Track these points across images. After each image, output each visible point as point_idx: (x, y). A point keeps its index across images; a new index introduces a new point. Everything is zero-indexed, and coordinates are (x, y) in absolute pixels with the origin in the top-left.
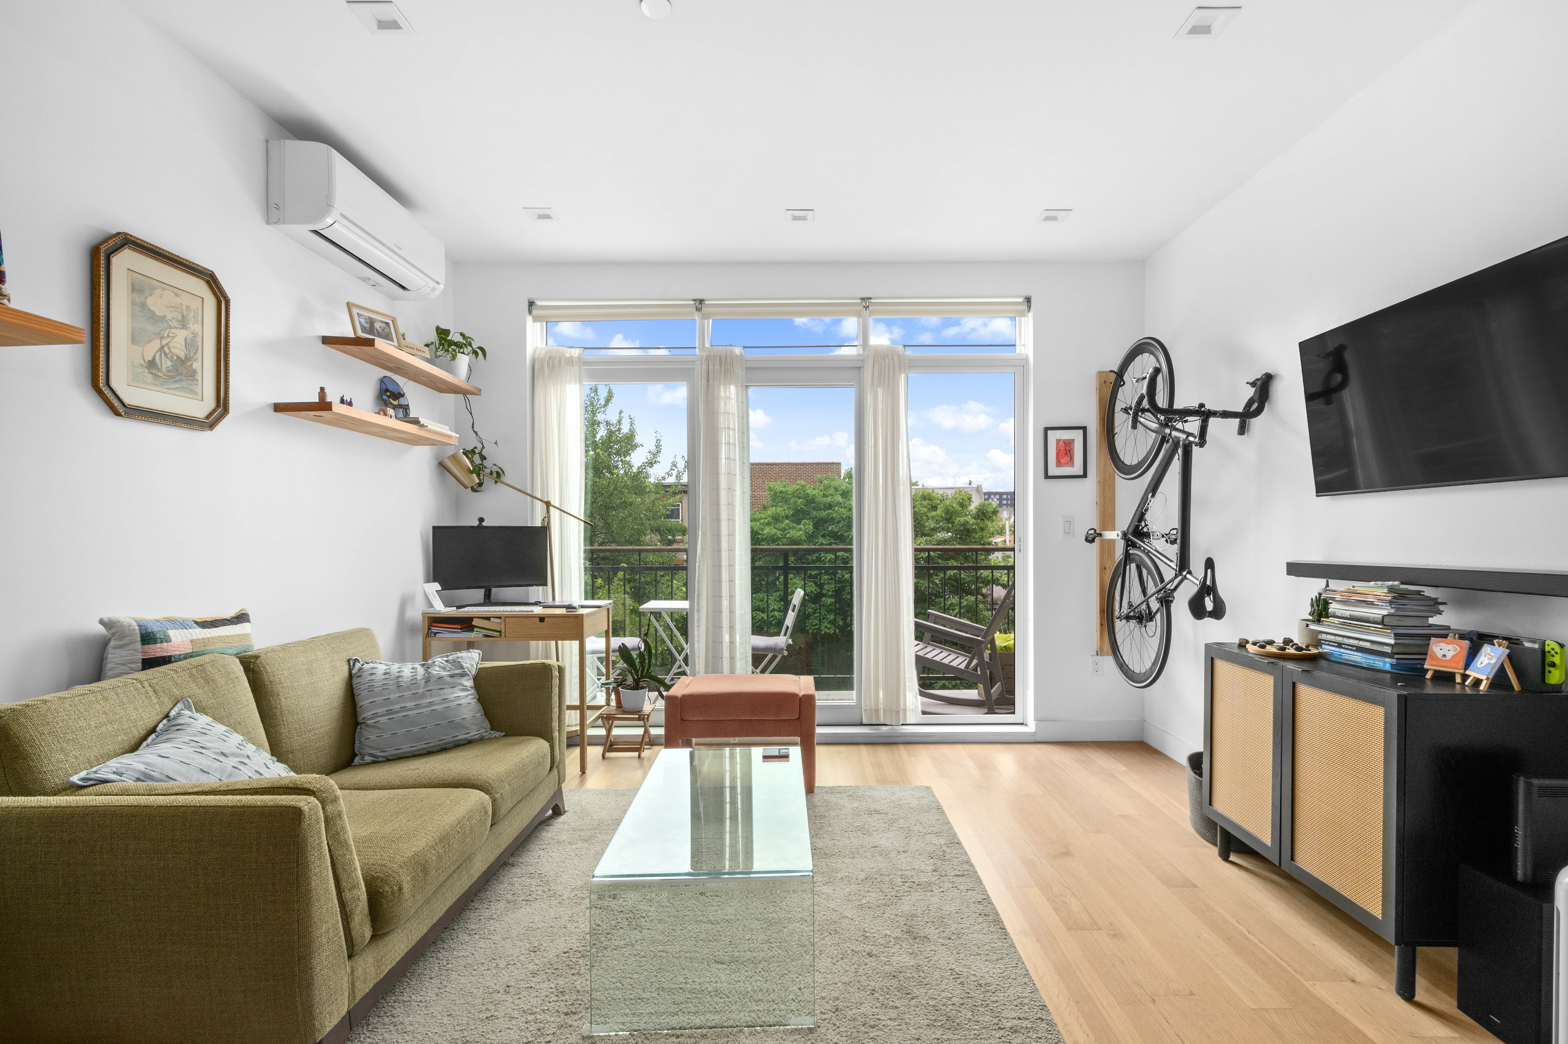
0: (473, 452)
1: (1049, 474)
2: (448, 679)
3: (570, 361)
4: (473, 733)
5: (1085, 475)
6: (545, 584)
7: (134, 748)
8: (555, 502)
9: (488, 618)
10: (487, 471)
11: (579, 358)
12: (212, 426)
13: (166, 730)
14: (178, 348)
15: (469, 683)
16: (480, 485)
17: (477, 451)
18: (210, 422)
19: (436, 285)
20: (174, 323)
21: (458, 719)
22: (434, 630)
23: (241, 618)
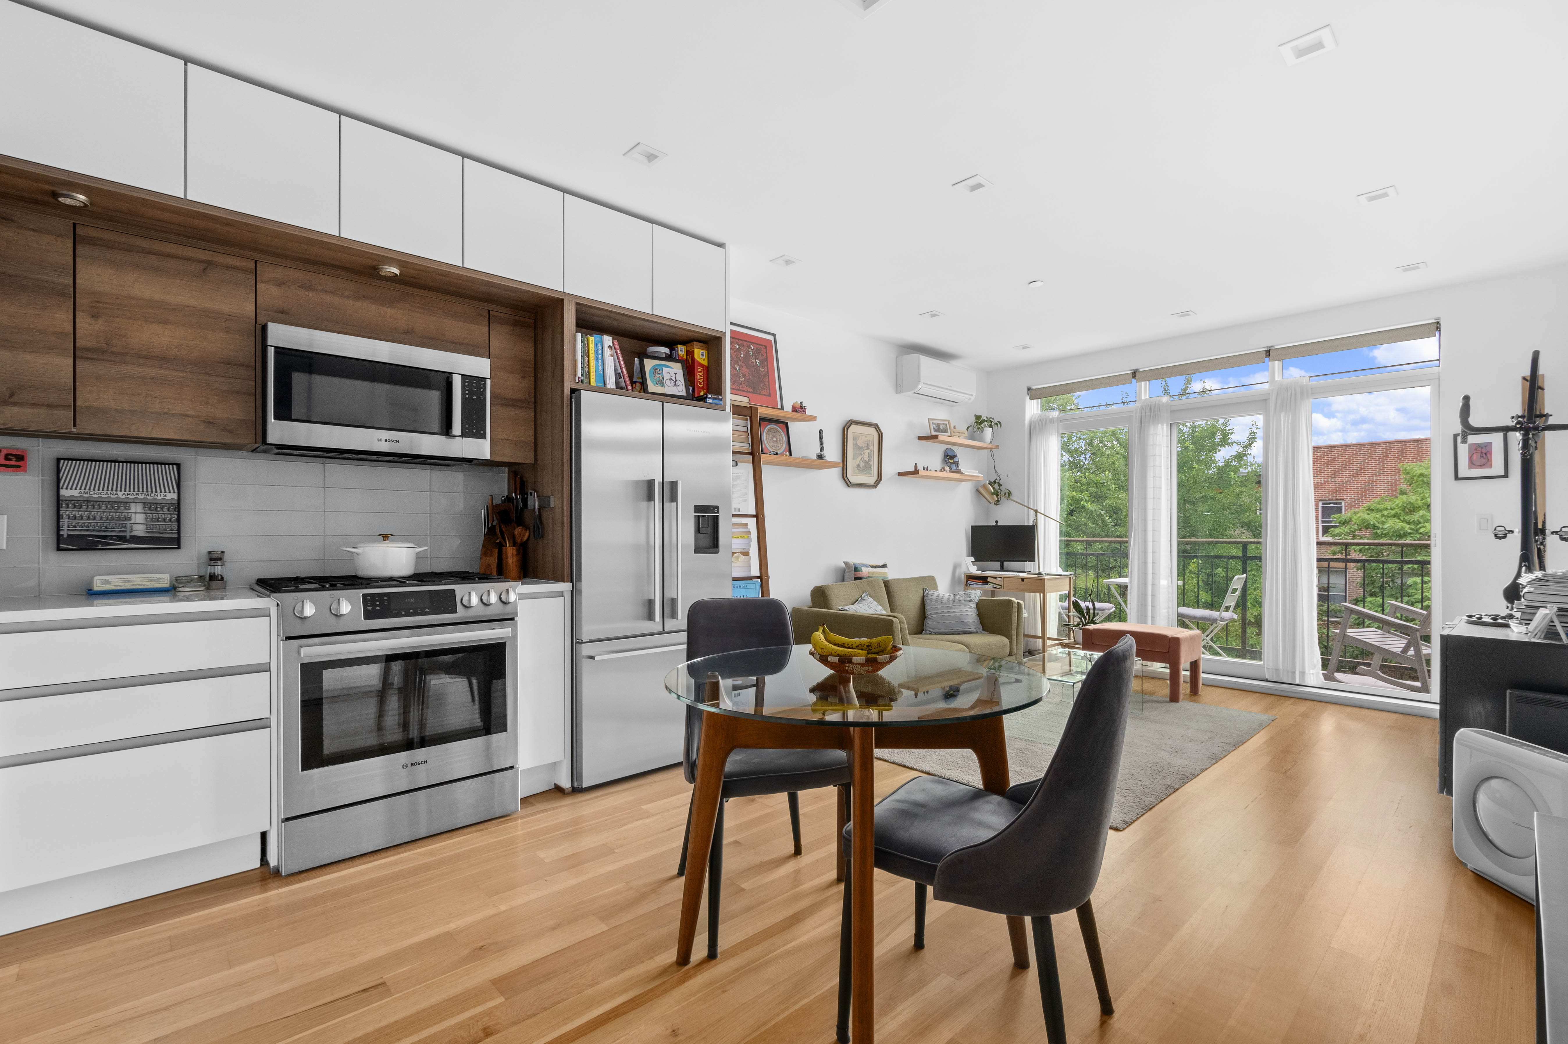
0: (995, 482)
1: (1460, 476)
2: (963, 601)
3: (1052, 421)
4: (973, 629)
5: (1506, 475)
6: (1034, 561)
7: (853, 604)
8: (1041, 509)
9: (995, 578)
10: (1003, 493)
11: (1058, 417)
12: (876, 487)
13: (861, 601)
14: (866, 458)
15: (974, 606)
16: (998, 501)
17: (997, 481)
18: (875, 485)
19: (970, 397)
20: (865, 448)
21: (966, 621)
22: (970, 582)
23: (885, 566)
